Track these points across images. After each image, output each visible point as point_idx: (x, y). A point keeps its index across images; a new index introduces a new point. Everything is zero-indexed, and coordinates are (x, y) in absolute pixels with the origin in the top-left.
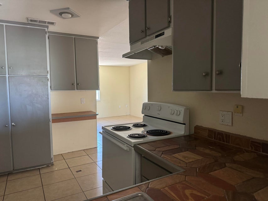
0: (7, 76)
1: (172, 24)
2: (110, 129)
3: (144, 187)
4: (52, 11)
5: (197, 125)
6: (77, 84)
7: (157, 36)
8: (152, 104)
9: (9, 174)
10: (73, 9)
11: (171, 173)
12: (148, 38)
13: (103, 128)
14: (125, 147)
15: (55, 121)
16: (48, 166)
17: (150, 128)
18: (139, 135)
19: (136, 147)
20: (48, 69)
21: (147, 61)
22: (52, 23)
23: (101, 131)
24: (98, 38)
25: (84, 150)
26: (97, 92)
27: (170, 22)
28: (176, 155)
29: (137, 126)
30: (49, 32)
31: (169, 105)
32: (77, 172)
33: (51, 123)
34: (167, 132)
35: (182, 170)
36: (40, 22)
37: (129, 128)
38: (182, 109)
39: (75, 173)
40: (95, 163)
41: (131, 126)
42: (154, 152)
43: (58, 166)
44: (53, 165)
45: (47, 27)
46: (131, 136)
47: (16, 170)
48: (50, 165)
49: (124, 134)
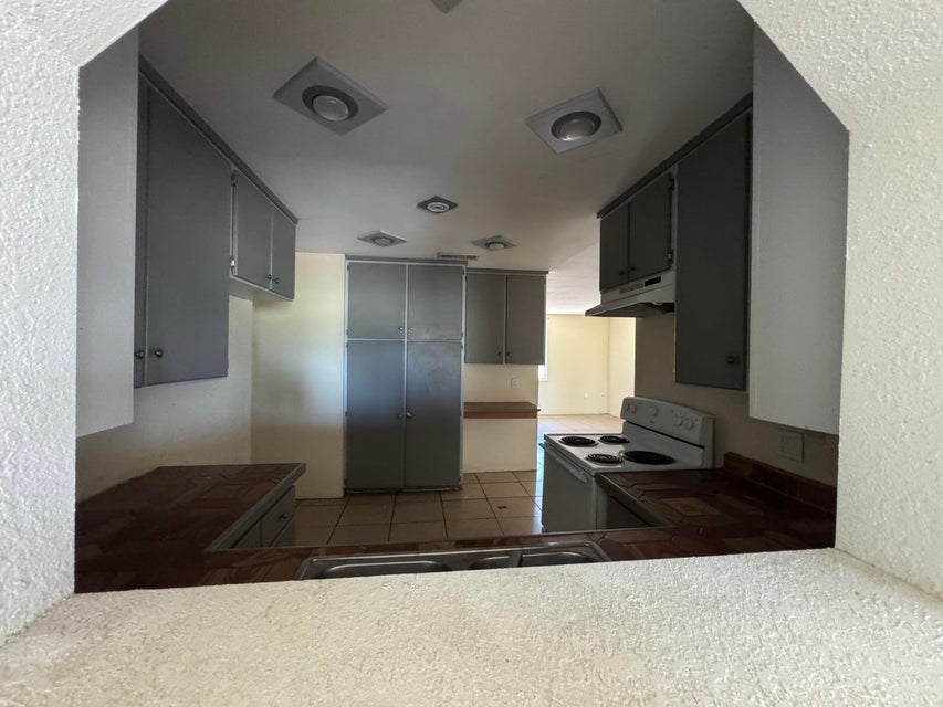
0: (406, 340)
1: (674, 265)
2: (557, 439)
3: (597, 537)
4: (476, 243)
5: (730, 453)
6: (507, 354)
7: (648, 283)
8: (641, 402)
9: (397, 492)
10: (507, 236)
11: (650, 526)
12: (632, 284)
13: (546, 437)
14: (579, 475)
15: (469, 415)
16: (453, 490)
17: (635, 447)
18: (607, 456)
19: (598, 477)
20: (463, 330)
21: (634, 319)
22: (474, 257)
23: (543, 441)
24: (547, 272)
25: (513, 472)
26: (541, 367)
27: (671, 261)
28: (670, 501)
29: (608, 439)
30: (467, 269)
31: (672, 406)
32: (500, 508)
33: (462, 418)
34: (665, 457)
35: (671, 526)
36: (455, 256)
37: (593, 442)
38: (699, 419)
39: (495, 509)
40: (532, 498)
41: (596, 439)
42: (630, 490)
43: (470, 492)
44: (461, 489)
45: (466, 263)
46: (592, 458)
47: (409, 488)
48: (456, 488)
49: (581, 453)
